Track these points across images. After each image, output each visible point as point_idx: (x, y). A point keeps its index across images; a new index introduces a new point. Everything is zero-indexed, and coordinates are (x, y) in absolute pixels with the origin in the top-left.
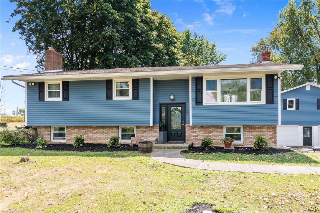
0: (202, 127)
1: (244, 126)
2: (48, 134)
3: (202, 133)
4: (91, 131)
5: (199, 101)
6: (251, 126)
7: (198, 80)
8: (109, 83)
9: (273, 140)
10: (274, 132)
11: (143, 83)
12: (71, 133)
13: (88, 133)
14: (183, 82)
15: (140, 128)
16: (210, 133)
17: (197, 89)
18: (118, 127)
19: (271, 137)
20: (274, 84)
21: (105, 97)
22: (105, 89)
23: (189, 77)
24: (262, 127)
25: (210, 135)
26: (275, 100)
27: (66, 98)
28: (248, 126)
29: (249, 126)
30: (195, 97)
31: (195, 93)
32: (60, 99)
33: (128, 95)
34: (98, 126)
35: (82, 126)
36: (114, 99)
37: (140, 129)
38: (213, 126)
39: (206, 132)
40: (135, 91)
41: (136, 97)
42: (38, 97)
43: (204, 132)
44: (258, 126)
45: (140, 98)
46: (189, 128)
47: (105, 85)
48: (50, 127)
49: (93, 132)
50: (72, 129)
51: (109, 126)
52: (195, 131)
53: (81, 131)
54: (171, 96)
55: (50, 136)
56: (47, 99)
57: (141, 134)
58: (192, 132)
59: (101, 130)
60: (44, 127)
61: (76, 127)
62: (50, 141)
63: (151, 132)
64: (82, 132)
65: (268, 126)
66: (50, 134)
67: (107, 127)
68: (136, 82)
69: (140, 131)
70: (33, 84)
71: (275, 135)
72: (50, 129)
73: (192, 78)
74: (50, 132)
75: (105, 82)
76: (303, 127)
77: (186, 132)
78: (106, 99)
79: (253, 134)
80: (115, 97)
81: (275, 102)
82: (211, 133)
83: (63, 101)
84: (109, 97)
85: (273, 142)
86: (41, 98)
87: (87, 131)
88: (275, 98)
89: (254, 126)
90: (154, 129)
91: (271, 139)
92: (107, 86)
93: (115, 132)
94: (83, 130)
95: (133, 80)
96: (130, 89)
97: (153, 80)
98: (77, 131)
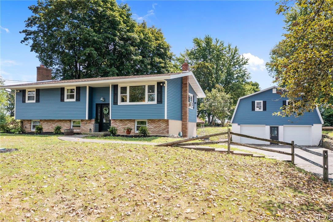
0: (121, 120)
1: (148, 120)
2: (29, 125)
3: (121, 125)
5: (115, 102)
7: (115, 87)
8: (62, 89)
9: (166, 130)
10: (166, 124)
11: (83, 90)
13: (53, 125)
14: (105, 89)
16: (125, 125)
17: (114, 93)
18: (70, 121)
20: (163, 89)
22: (60, 94)
23: (110, 85)
24: (159, 120)
27: (38, 101)
28: (150, 120)
29: (151, 120)
30: (113, 99)
31: (113, 96)
32: (34, 101)
33: (74, 98)
34: (58, 120)
35: (49, 120)
36: (65, 101)
38: (128, 120)
39: (123, 124)
40: (78, 95)
41: (78, 99)
42: (22, 100)
44: (157, 120)
45: (80, 100)
46: (113, 121)
47: (60, 91)
48: (31, 120)
49: (55, 124)
50: (43, 122)
51: (65, 120)
54: (101, 98)
55: (31, 127)
56: (27, 101)
57: (84, 126)
58: (115, 124)
59: (60, 123)
60: (27, 120)
61: (45, 120)
62: (31, 130)
63: (90, 124)
65: (163, 120)
66: (31, 125)
67: (63, 120)
68: (78, 89)
69: (83, 123)
70: (19, 91)
71: (168, 127)
72: (31, 122)
73: (112, 85)
74: (31, 124)
75: (60, 89)
76: (270, 127)
77: (111, 124)
79: (153, 125)
80: (66, 100)
81: (163, 102)
83: (36, 102)
84: (62, 100)
85: (166, 132)
86: (24, 101)
88: (163, 99)
89: (154, 120)
90: (92, 122)
91: (165, 129)
92: (61, 92)
93: (68, 124)
94: (49, 123)
95: (76, 87)
96: (75, 94)
97: (89, 87)
98: (46, 123)
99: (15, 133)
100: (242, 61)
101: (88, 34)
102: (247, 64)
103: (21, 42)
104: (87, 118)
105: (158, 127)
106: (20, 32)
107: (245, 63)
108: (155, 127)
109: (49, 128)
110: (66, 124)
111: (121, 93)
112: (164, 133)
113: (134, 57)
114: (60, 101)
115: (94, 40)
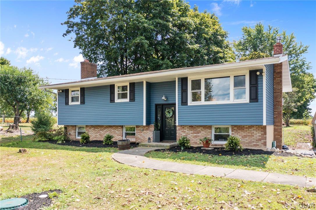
0: (191, 127)
1: (232, 126)
2: (74, 132)
3: (191, 133)
5: (184, 102)
6: (239, 126)
7: (184, 81)
8: (112, 87)
9: (263, 141)
10: (263, 133)
11: (138, 86)
13: (101, 132)
14: (171, 84)
15: (139, 128)
16: (198, 133)
17: (182, 89)
18: (122, 127)
19: (261, 138)
20: (259, 80)
21: (109, 100)
22: (109, 93)
23: (175, 79)
24: (251, 127)
26: (259, 98)
27: (83, 102)
28: (235, 126)
29: (237, 126)
30: (180, 98)
31: (180, 93)
32: (79, 103)
34: (108, 126)
35: (96, 126)
36: (116, 101)
38: (201, 126)
39: (194, 132)
40: (132, 94)
41: (132, 99)
42: (65, 101)
43: (192, 132)
44: (246, 126)
45: (136, 100)
46: (179, 128)
47: (109, 89)
48: (75, 126)
49: (104, 130)
50: (89, 128)
51: (115, 126)
52: (185, 130)
53: (96, 129)
54: (163, 97)
55: (75, 133)
56: (71, 103)
57: (140, 133)
58: (182, 132)
59: (110, 129)
60: (72, 126)
61: (92, 126)
62: (75, 138)
63: (148, 131)
65: (257, 126)
66: (75, 132)
67: (114, 126)
68: (133, 85)
69: (139, 130)
70: (61, 91)
71: (265, 136)
72: (75, 129)
73: (179, 79)
74: (75, 130)
75: (109, 87)
77: (177, 132)
78: (110, 102)
79: (241, 134)
80: (117, 100)
81: (259, 100)
82: (200, 133)
83: (81, 104)
84: (112, 100)
85: (262, 144)
86: (67, 103)
87: (100, 130)
88: (259, 95)
89: (242, 126)
90: (150, 129)
91: (260, 140)
92: (111, 91)
93: (120, 131)
94: (97, 129)
95: (130, 84)
96: (128, 92)
97: (147, 82)
98: (93, 129)
99: (57, 143)
100: (300, 49)
101: (137, 20)
102: (306, 52)
103: (63, 36)
104: (144, 124)
105: (249, 136)
106: (62, 24)
107: (303, 51)
108: (245, 136)
109: (97, 136)
111: (193, 89)
112: (258, 145)
113: (190, 46)
115: (144, 27)
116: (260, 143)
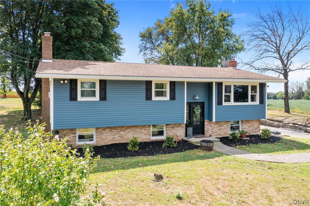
2: (73, 137)
4: (124, 131)
5: (219, 103)
7: (219, 85)
8: (148, 83)
10: (258, 123)
11: (178, 86)
12: (101, 134)
13: (121, 132)
16: (222, 126)
17: (218, 92)
19: (258, 127)
20: (264, 90)
21: (145, 97)
22: (145, 89)
24: (253, 120)
25: (222, 128)
27: (103, 98)
30: (217, 99)
31: (217, 95)
32: (97, 99)
33: (166, 96)
36: (153, 99)
37: (170, 126)
40: (172, 92)
41: (173, 97)
42: (69, 96)
43: (217, 126)
45: (176, 99)
46: (207, 123)
47: (145, 85)
49: (126, 131)
50: (103, 130)
52: (211, 125)
53: (113, 130)
55: (76, 138)
56: (80, 98)
57: (171, 131)
59: (134, 129)
61: (107, 128)
62: (76, 144)
63: (179, 128)
64: (114, 132)
66: (76, 136)
68: (173, 84)
69: (170, 127)
70: (66, 82)
72: (76, 131)
73: (216, 83)
74: (76, 134)
75: (145, 83)
77: (205, 126)
81: (264, 103)
82: (223, 126)
83: (100, 100)
84: (149, 97)
86: (73, 98)
87: (119, 130)
88: (264, 100)
90: (182, 126)
91: (257, 128)
92: (147, 87)
93: (147, 130)
95: (170, 82)
96: (168, 90)
98: (109, 131)
104: (185, 122)
105: (252, 126)
108: (250, 127)
109: (115, 138)
110: (144, 130)
111: (226, 92)
112: (256, 132)
114: (145, 99)
116: (257, 130)
